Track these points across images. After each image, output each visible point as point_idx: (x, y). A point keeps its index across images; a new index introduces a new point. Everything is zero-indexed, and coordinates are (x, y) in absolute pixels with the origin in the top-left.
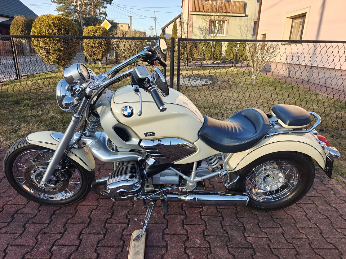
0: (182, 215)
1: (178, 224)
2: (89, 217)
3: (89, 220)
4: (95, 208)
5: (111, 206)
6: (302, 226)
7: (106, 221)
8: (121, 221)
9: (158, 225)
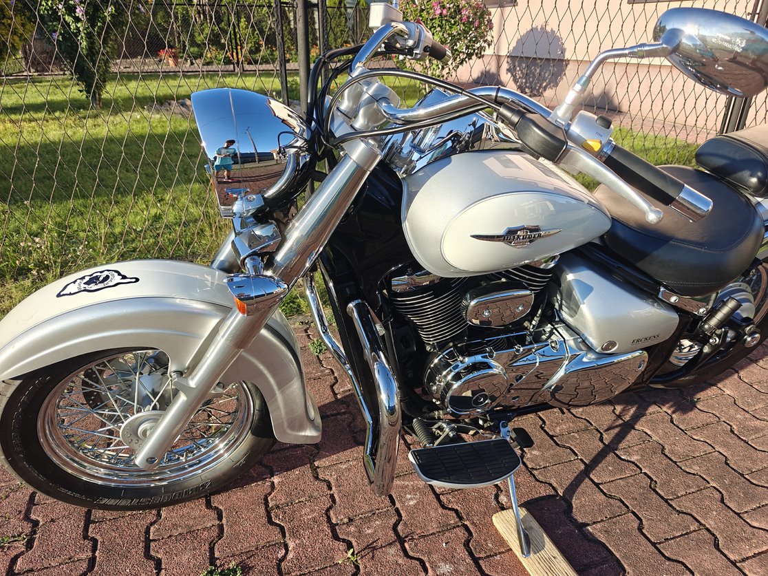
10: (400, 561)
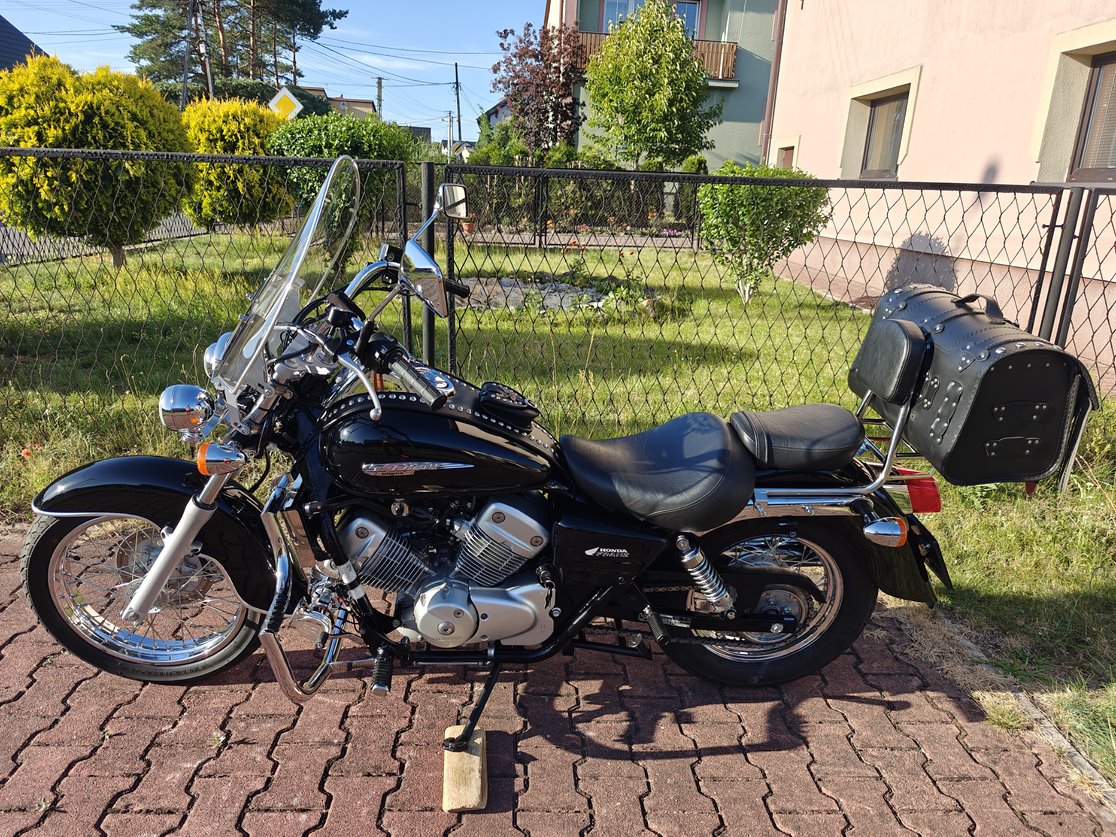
0: (390, 774)
1: (365, 811)
2: (53, 789)
3: (53, 797)
4: (87, 753)
5: (143, 748)
6: (790, 806)
7: (110, 804)
8: (165, 804)
9: (290, 816)
10: (258, 759)
